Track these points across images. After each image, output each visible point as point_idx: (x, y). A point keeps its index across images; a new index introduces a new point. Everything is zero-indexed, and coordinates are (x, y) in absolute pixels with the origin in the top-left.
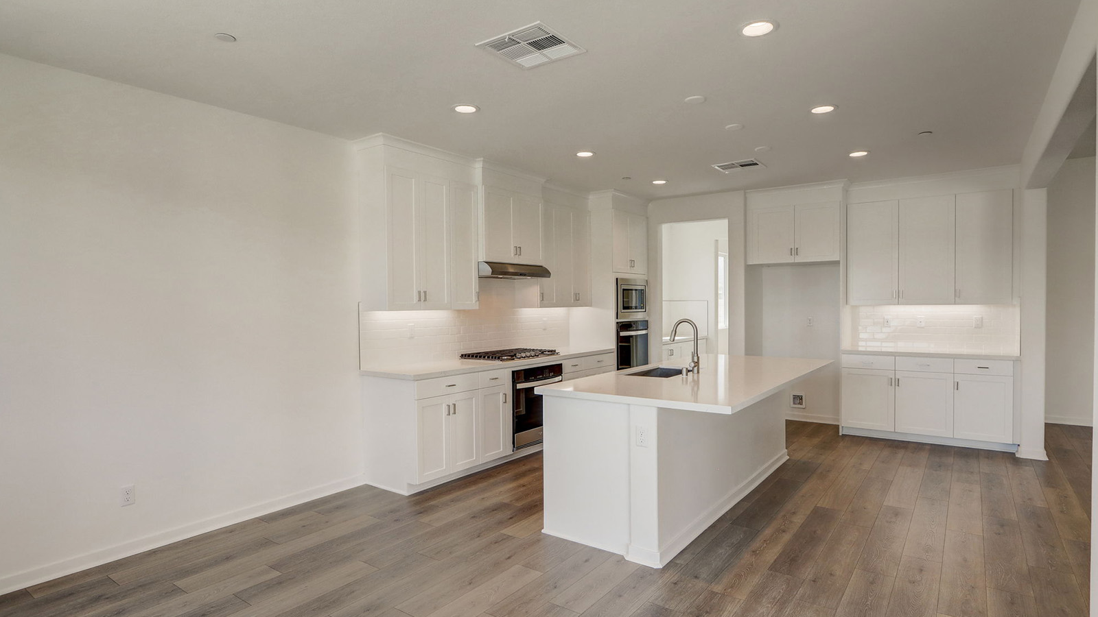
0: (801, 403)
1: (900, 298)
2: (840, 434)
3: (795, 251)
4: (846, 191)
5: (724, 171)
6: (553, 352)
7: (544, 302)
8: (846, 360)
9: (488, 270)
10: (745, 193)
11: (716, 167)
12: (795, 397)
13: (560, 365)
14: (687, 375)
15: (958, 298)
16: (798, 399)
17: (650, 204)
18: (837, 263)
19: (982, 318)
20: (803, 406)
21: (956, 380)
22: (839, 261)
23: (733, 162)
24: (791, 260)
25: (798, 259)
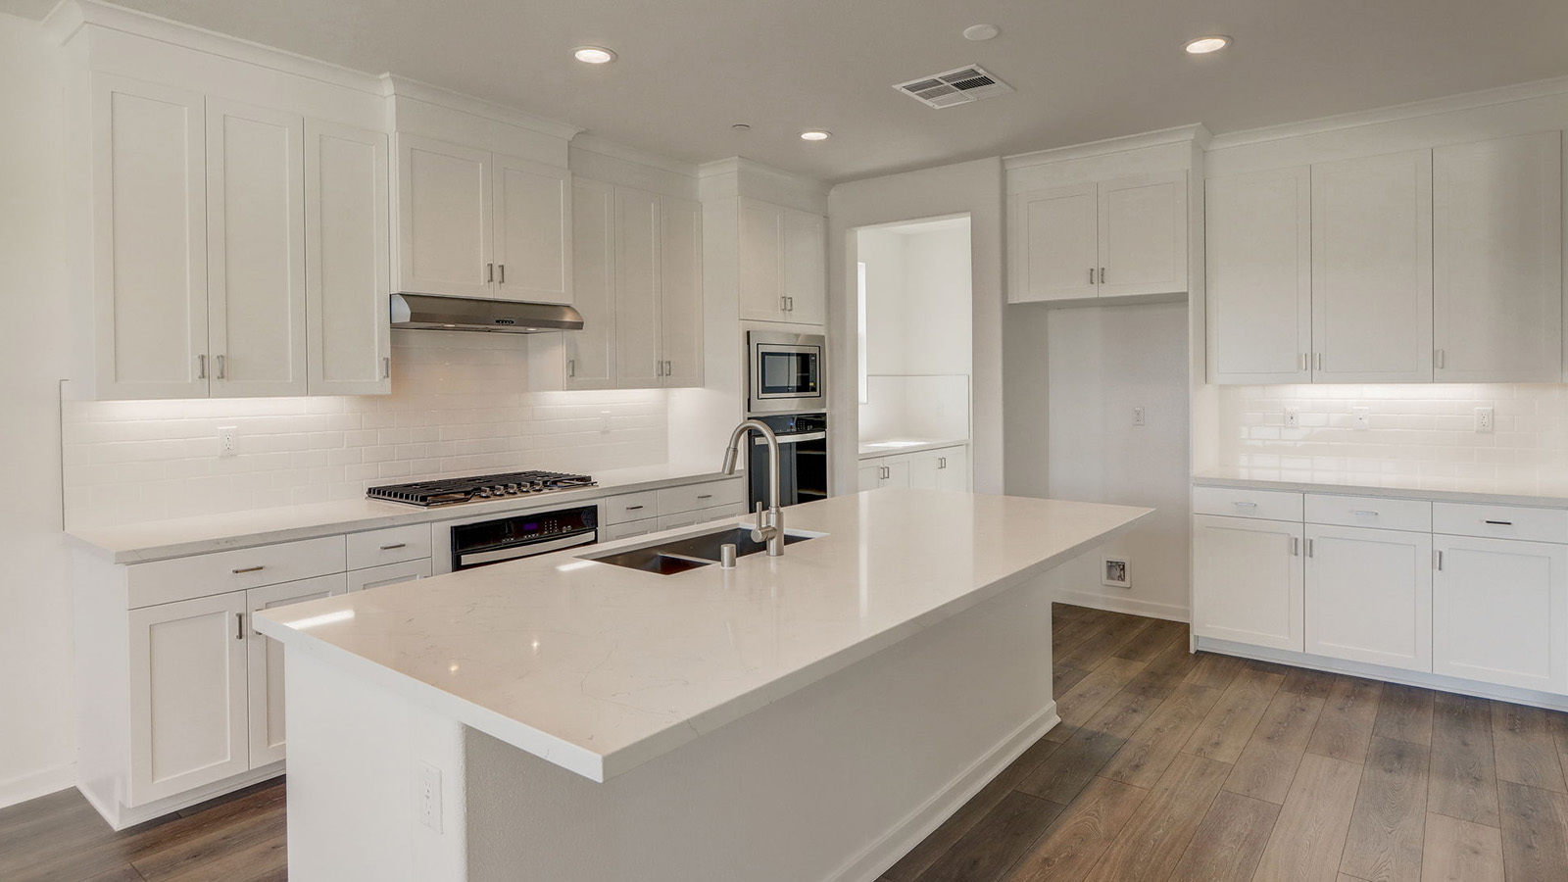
0: (1122, 578)
1: (1313, 368)
2: (1192, 651)
3: (1098, 276)
4: (1201, 152)
5: (928, 103)
6: (585, 481)
7: (576, 376)
8: (1202, 499)
9: (403, 312)
10: (1002, 163)
11: (903, 90)
12: (1111, 565)
13: (592, 511)
14: (733, 564)
15: (1439, 367)
16: (1116, 569)
17: (832, 192)
18: (1181, 299)
19: (1493, 410)
20: (1126, 584)
21: (1438, 547)
22: (1187, 294)
23: (936, 77)
24: (1091, 292)
25: (1106, 292)
